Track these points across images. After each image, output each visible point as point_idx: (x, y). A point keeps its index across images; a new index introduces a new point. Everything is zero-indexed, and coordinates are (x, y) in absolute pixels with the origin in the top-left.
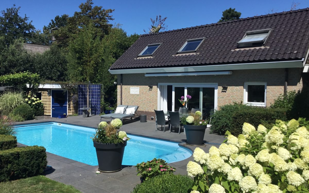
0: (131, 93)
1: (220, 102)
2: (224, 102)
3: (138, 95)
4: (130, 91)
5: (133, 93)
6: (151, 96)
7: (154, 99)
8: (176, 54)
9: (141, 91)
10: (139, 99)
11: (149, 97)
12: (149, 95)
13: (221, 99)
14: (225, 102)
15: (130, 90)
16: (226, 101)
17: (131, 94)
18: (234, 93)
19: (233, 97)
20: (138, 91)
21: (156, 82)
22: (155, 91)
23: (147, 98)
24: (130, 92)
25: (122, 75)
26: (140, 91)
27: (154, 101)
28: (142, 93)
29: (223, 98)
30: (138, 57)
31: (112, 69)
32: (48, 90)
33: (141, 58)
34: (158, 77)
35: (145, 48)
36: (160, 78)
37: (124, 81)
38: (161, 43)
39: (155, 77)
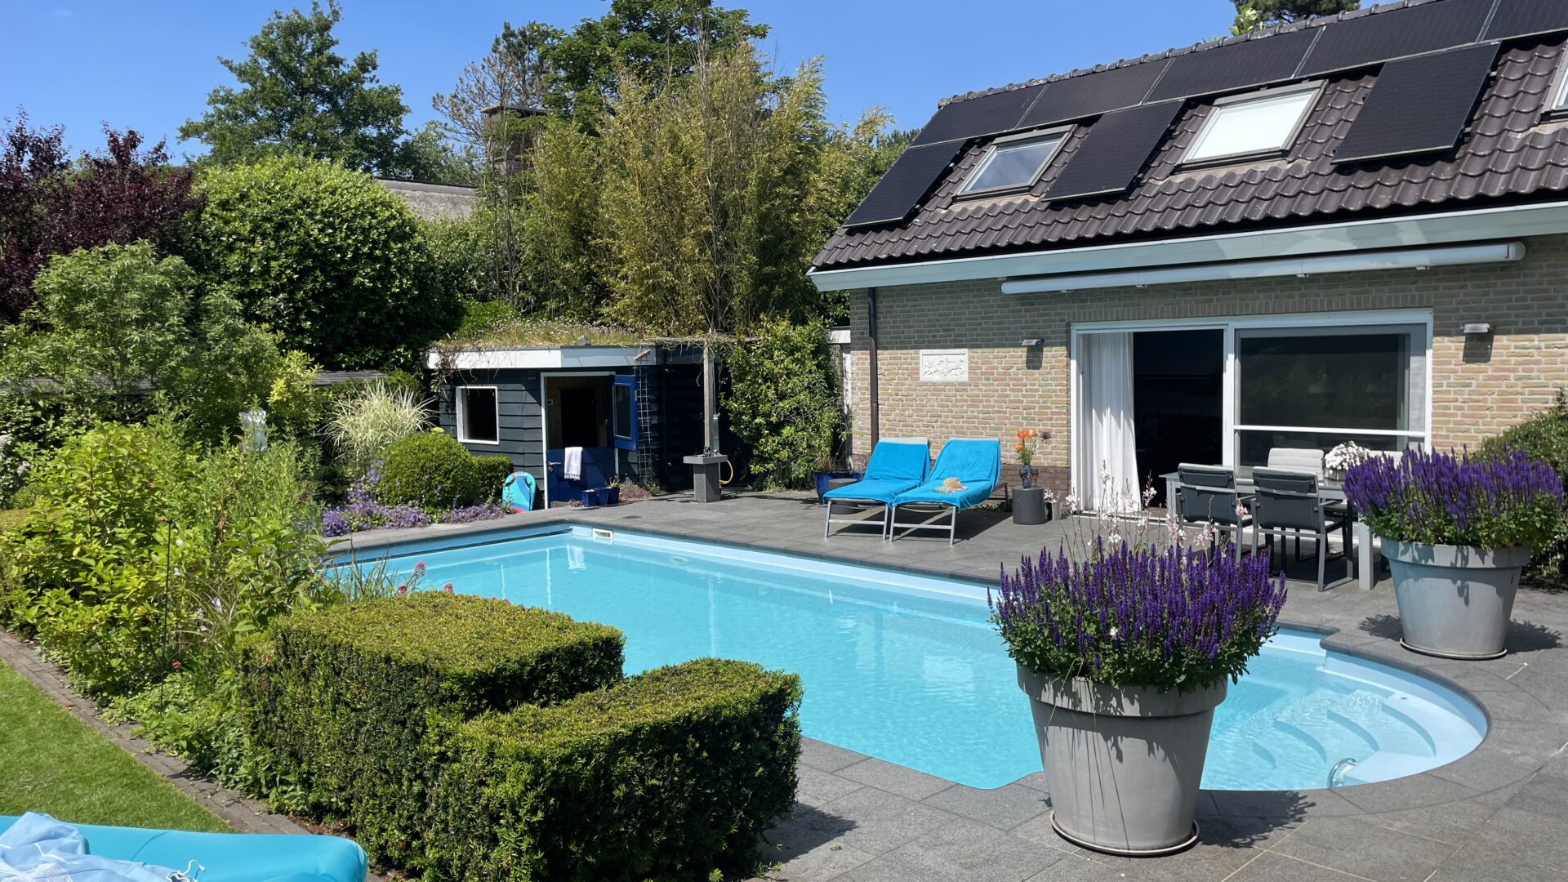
0: (923, 378)
1: (1448, 408)
2: (1470, 408)
3: (961, 387)
4: (918, 369)
5: (937, 378)
6: (1037, 391)
7: (1053, 403)
8: (1172, 173)
9: (980, 368)
10: (968, 406)
11: (1024, 396)
12: (1026, 385)
13: (1455, 393)
14: (1480, 408)
15: (918, 363)
16: (1485, 401)
17: (925, 384)
18: (1536, 357)
19: (1530, 378)
20: (965, 367)
21: (1061, 320)
22: (1056, 361)
23: (1011, 402)
24: (917, 374)
25: (873, 293)
26: (970, 368)
27: (1053, 413)
28: (982, 373)
29: (1469, 385)
30: (955, 200)
31: (825, 267)
32: (527, 375)
33: (972, 206)
34: (1076, 295)
35: (986, 156)
36: (1085, 301)
37: (885, 322)
38: (1068, 127)
39: (1056, 295)
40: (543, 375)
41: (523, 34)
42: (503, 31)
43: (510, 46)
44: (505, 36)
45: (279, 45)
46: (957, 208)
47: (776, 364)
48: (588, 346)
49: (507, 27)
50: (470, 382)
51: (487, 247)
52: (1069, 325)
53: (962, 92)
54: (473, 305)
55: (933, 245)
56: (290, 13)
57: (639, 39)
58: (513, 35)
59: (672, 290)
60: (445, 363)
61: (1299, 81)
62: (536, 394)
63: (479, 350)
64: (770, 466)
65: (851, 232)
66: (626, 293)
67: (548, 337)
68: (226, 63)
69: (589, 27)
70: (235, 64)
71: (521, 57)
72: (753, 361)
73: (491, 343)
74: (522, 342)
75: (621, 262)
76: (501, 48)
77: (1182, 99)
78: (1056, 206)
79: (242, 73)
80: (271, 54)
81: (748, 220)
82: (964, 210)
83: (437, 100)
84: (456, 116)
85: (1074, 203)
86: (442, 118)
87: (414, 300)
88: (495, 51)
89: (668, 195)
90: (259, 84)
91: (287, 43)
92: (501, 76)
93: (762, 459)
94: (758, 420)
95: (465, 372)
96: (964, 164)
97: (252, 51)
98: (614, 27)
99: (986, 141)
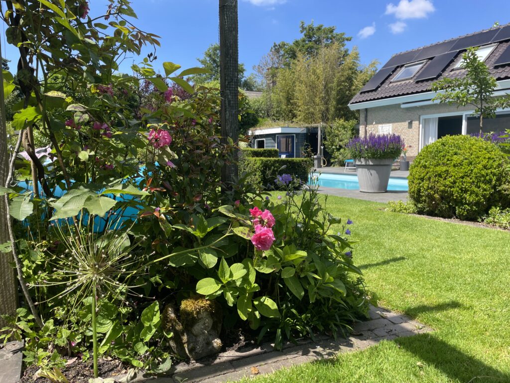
6: (411, 134)
8: (451, 71)
11: (407, 136)
15: (378, 129)
21: (418, 114)
25: (366, 110)
26: (392, 129)
28: (395, 131)
30: (391, 83)
31: (353, 103)
32: (273, 136)
33: (395, 84)
34: (422, 107)
35: (402, 70)
36: (424, 109)
37: (369, 118)
38: (425, 61)
39: (416, 107)
40: (277, 135)
41: (279, 45)
42: (273, 45)
43: (276, 49)
44: (274, 46)
45: (212, 53)
46: (391, 85)
47: (339, 131)
48: (288, 127)
49: (275, 44)
50: (258, 138)
51: (264, 105)
52: (420, 116)
53: (399, 53)
54: (260, 119)
55: (383, 96)
56: (215, 44)
57: (310, 44)
58: (276, 46)
59: (313, 114)
60: (253, 133)
61: (491, 44)
62: (275, 140)
63: (261, 129)
64: (336, 160)
65: (361, 93)
66: (301, 115)
67: (278, 125)
68: (198, 59)
69: (297, 42)
70: (200, 60)
71: (278, 52)
72: (333, 131)
73: (264, 128)
74: (271, 127)
75: (299, 107)
76: (273, 50)
77: (458, 50)
78: (417, 82)
79: (202, 62)
80: (210, 56)
81: (334, 92)
82: (393, 85)
83: (254, 67)
84: (259, 72)
85: (422, 81)
86: (255, 72)
87: (245, 117)
88: (271, 51)
89: (312, 87)
90: (206, 65)
91: (214, 53)
92: (273, 59)
93: (334, 158)
94: (333, 147)
95: (257, 135)
96: (394, 73)
97: (205, 56)
98: (304, 41)
99: (402, 66)
